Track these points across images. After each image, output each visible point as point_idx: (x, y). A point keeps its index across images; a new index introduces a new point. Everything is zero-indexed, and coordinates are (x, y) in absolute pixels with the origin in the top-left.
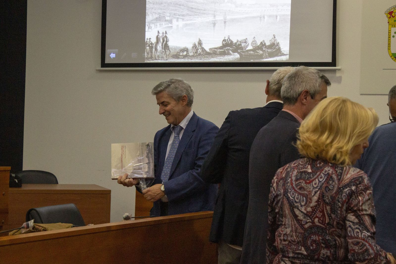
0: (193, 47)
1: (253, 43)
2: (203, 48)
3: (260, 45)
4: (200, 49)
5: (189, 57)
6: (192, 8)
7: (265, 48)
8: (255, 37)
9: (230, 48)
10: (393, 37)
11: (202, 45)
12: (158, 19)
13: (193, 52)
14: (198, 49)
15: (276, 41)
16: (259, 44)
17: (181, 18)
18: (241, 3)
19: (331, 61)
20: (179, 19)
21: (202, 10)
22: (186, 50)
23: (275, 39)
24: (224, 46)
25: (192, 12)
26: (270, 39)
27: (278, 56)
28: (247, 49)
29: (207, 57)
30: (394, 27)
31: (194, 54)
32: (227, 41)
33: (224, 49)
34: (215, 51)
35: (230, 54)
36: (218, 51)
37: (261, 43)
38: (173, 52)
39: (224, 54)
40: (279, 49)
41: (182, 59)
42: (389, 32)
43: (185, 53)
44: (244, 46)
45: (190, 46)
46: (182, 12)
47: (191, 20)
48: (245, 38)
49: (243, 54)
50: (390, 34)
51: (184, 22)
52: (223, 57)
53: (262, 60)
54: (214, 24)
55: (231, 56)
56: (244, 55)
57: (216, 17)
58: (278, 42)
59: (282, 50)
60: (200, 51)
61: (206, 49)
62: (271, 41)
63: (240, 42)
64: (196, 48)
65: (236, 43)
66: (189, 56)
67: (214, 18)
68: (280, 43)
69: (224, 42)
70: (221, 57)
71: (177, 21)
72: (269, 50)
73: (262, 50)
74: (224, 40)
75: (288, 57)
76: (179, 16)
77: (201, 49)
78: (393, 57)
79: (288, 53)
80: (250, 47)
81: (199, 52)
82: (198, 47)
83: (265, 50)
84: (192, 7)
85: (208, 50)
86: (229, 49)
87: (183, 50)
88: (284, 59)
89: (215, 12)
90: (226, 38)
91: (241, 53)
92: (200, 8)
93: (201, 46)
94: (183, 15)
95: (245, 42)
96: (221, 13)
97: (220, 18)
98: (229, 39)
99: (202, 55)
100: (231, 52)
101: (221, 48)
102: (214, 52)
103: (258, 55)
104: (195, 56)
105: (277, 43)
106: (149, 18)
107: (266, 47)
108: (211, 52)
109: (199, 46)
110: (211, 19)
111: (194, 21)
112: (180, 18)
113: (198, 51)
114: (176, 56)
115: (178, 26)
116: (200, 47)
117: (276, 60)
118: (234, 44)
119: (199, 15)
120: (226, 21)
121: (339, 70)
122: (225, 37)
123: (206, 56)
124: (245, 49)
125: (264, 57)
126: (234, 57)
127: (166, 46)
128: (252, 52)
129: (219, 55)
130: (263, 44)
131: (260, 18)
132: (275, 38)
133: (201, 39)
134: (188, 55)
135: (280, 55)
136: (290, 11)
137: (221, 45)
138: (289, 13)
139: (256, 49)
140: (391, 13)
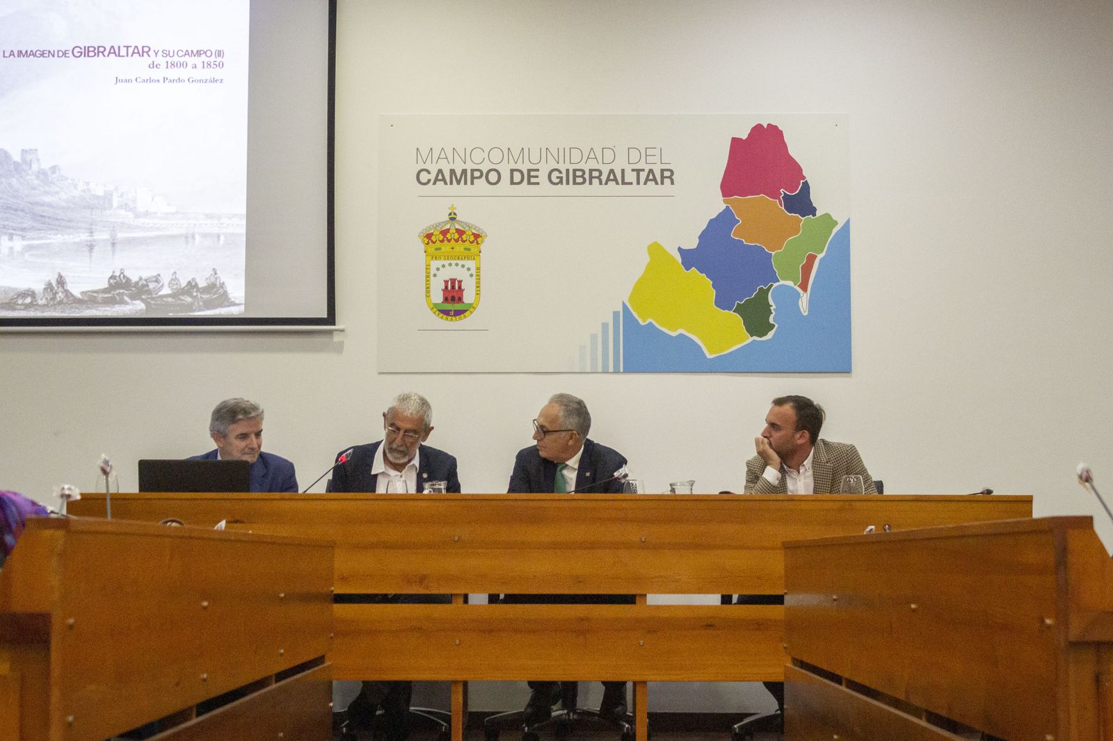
0: (45, 289)
1: (173, 282)
2: (68, 291)
3: (186, 286)
4: (60, 293)
5: (37, 307)
6: (41, 216)
7: (196, 292)
8: (175, 273)
9: (124, 291)
10: (435, 275)
11: (65, 286)
13: (47, 298)
14: (56, 293)
15: (218, 281)
16: (184, 284)
17: (19, 235)
18: (147, 211)
19: (325, 316)
20: (14, 236)
21: (64, 220)
22: (32, 294)
23: (216, 276)
24: (112, 287)
25: (42, 223)
26: (208, 276)
27: (223, 307)
28: (160, 293)
29: (76, 308)
30: (436, 259)
31: (47, 302)
32: (118, 278)
33: (113, 293)
34: (93, 296)
35: (127, 303)
36: (100, 296)
37: (189, 283)
39: (111, 302)
40: (225, 293)
41: (23, 312)
42: (428, 268)
43: (28, 300)
44: (154, 288)
45: (39, 287)
46: (20, 223)
47: (41, 238)
48: (155, 274)
49: (152, 302)
50: (428, 270)
51: (26, 243)
52: (110, 308)
53: (192, 314)
54: (91, 247)
55: (128, 306)
56: (155, 304)
57: (94, 234)
58: (222, 282)
59: (231, 296)
60: (60, 296)
61: (73, 293)
62: (208, 281)
63: (146, 280)
64: (52, 290)
65: (137, 283)
66: (37, 305)
67: (91, 236)
68: (226, 284)
69: (111, 281)
70: (107, 309)
71: (11, 239)
72: (205, 296)
73: (191, 295)
74: (112, 277)
75: (242, 308)
76: (15, 230)
77: (62, 293)
78: (435, 309)
79: (243, 302)
80: (166, 291)
81: (59, 299)
82: (56, 288)
83: (197, 296)
84: (43, 214)
86: (123, 294)
87: (24, 294)
89: (91, 224)
90: (117, 274)
91: (149, 300)
92: (59, 217)
93: (63, 287)
94: (23, 229)
95: (157, 281)
96: (104, 227)
97: (102, 236)
98: (122, 276)
99: (66, 303)
100: (126, 298)
101: (104, 291)
102: (90, 298)
103: (182, 304)
104: (50, 305)
105: (220, 284)
107: (198, 290)
108: (86, 299)
109: (58, 287)
110: (83, 237)
111: (48, 241)
112: (17, 235)
113: (58, 296)
114: (10, 305)
115: (11, 248)
116: (60, 289)
117: (220, 314)
118: (133, 285)
119: (57, 230)
120: (115, 241)
121: (342, 331)
122: (114, 272)
123: (74, 305)
124: (156, 294)
125: (194, 308)
128: (170, 300)
129: (101, 303)
130: (193, 284)
131: (186, 238)
132: (216, 274)
133: (63, 274)
134: (35, 303)
135: (227, 304)
136: (245, 226)
138: (242, 231)
139: (178, 293)
140: (429, 236)
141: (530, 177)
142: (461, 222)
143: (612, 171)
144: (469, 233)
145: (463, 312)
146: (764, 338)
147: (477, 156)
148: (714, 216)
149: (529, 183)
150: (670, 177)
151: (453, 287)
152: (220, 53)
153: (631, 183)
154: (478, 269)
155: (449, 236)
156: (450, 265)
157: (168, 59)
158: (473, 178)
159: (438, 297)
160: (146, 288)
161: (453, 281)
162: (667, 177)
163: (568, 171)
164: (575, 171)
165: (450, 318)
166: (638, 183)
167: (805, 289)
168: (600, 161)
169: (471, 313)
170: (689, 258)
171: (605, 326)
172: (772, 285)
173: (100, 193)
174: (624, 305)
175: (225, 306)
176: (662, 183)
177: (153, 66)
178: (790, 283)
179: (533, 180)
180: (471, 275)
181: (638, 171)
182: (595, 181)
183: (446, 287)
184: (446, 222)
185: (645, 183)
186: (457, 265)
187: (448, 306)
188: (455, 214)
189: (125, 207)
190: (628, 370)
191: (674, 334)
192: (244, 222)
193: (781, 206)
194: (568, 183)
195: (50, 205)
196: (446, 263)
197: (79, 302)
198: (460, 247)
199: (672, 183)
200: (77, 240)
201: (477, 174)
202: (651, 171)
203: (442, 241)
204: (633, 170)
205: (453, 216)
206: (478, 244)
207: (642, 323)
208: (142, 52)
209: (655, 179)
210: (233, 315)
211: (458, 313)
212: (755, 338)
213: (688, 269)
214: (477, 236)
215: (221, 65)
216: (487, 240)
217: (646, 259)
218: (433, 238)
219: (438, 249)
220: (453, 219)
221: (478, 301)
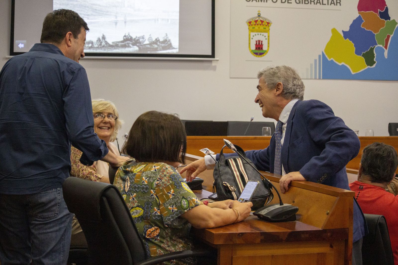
0: (97, 41)
1: (149, 39)
2: (107, 41)
3: (155, 40)
5: (94, 48)
6: (96, 10)
7: (159, 43)
8: (150, 35)
10: (252, 39)
13: (98, 45)
15: (168, 39)
16: (154, 40)
17: (87, 17)
18: (139, 9)
19: (210, 54)
21: (105, 11)
22: (92, 42)
23: (167, 37)
24: (125, 40)
25: (96, 13)
28: (145, 43)
29: (110, 49)
30: (253, 32)
32: (127, 37)
33: (125, 42)
35: (130, 47)
36: (120, 44)
37: (156, 39)
39: (124, 46)
40: (171, 44)
43: (90, 45)
44: (142, 41)
45: (95, 40)
46: (87, 12)
47: (95, 19)
48: (142, 35)
50: (250, 37)
51: (89, 21)
53: (157, 52)
54: (116, 23)
56: (142, 48)
57: (117, 18)
58: (169, 39)
59: (173, 45)
60: (103, 43)
62: (164, 38)
63: (139, 38)
64: (100, 41)
65: (135, 39)
66: (94, 47)
68: (171, 40)
69: (125, 38)
70: (123, 49)
72: (163, 45)
73: (157, 44)
74: (125, 36)
75: (178, 50)
76: (85, 15)
77: (104, 42)
79: (178, 47)
80: (147, 42)
81: (103, 45)
83: (159, 45)
85: (110, 43)
86: (129, 43)
87: (88, 43)
88: (175, 51)
89: (116, 14)
90: (127, 35)
91: (140, 46)
92: (103, 10)
93: (104, 40)
94: (88, 15)
95: (143, 38)
96: (121, 15)
97: (120, 19)
98: (129, 36)
99: (106, 47)
100: (131, 45)
101: (122, 42)
102: (116, 45)
103: (154, 48)
104: (99, 47)
107: (160, 42)
108: (114, 45)
109: (103, 40)
110: (113, 19)
111: (98, 20)
116: (103, 41)
117: (169, 53)
118: (133, 39)
119: (102, 15)
120: (126, 21)
121: (218, 60)
122: (125, 34)
123: (109, 47)
124: (143, 43)
125: (158, 50)
126: (134, 49)
128: (148, 46)
129: (120, 47)
130: (158, 40)
131: (155, 20)
132: (167, 35)
133: (105, 34)
134: (93, 46)
136: (179, 16)
137: (122, 39)
138: (178, 18)
139: (151, 43)
140: (250, 23)
142: (262, 17)
144: (265, 22)
145: (263, 53)
146: (372, 67)
148: (355, 18)
149: (288, 2)
150: (340, 3)
151: (259, 43)
153: (325, 4)
154: (269, 36)
155: (258, 23)
156: (258, 34)
159: (253, 47)
160: (139, 41)
161: (259, 41)
162: (338, 3)
165: (258, 56)
166: (328, 4)
167: (386, 48)
169: (266, 54)
170: (346, 35)
171: (316, 61)
172: (375, 47)
174: (323, 52)
175: (171, 49)
176: (337, 5)
178: (381, 46)
180: (266, 39)
182: (312, 3)
183: (257, 43)
184: (256, 17)
185: (331, 5)
186: (261, 34)
187: (257, 51)
188: (260, 14)
189: (129, 6)
190: (324, 78)
191: (340, 64)
192: (178, 14)
193: (378, 15)
194: (302, 3)
195: (99, 5)
196: (257, 33)
197: (111, 46)
198: (262, 28)
199: (340, 5)
200: (110, 20)
203: (255, 25)
205: (259, 15)
206: (268, 26)
207: (329, 60)
209: (334, 3)
210: (173, 53)
211: (261, 54)
212: (369, 67)
213: (345, 39)
214: (268, 23)
216: (272, 25)
217: (331, 35)
218: (252, 23)
219: (254, 28)
220: (259, 16)
221: (268, 49)
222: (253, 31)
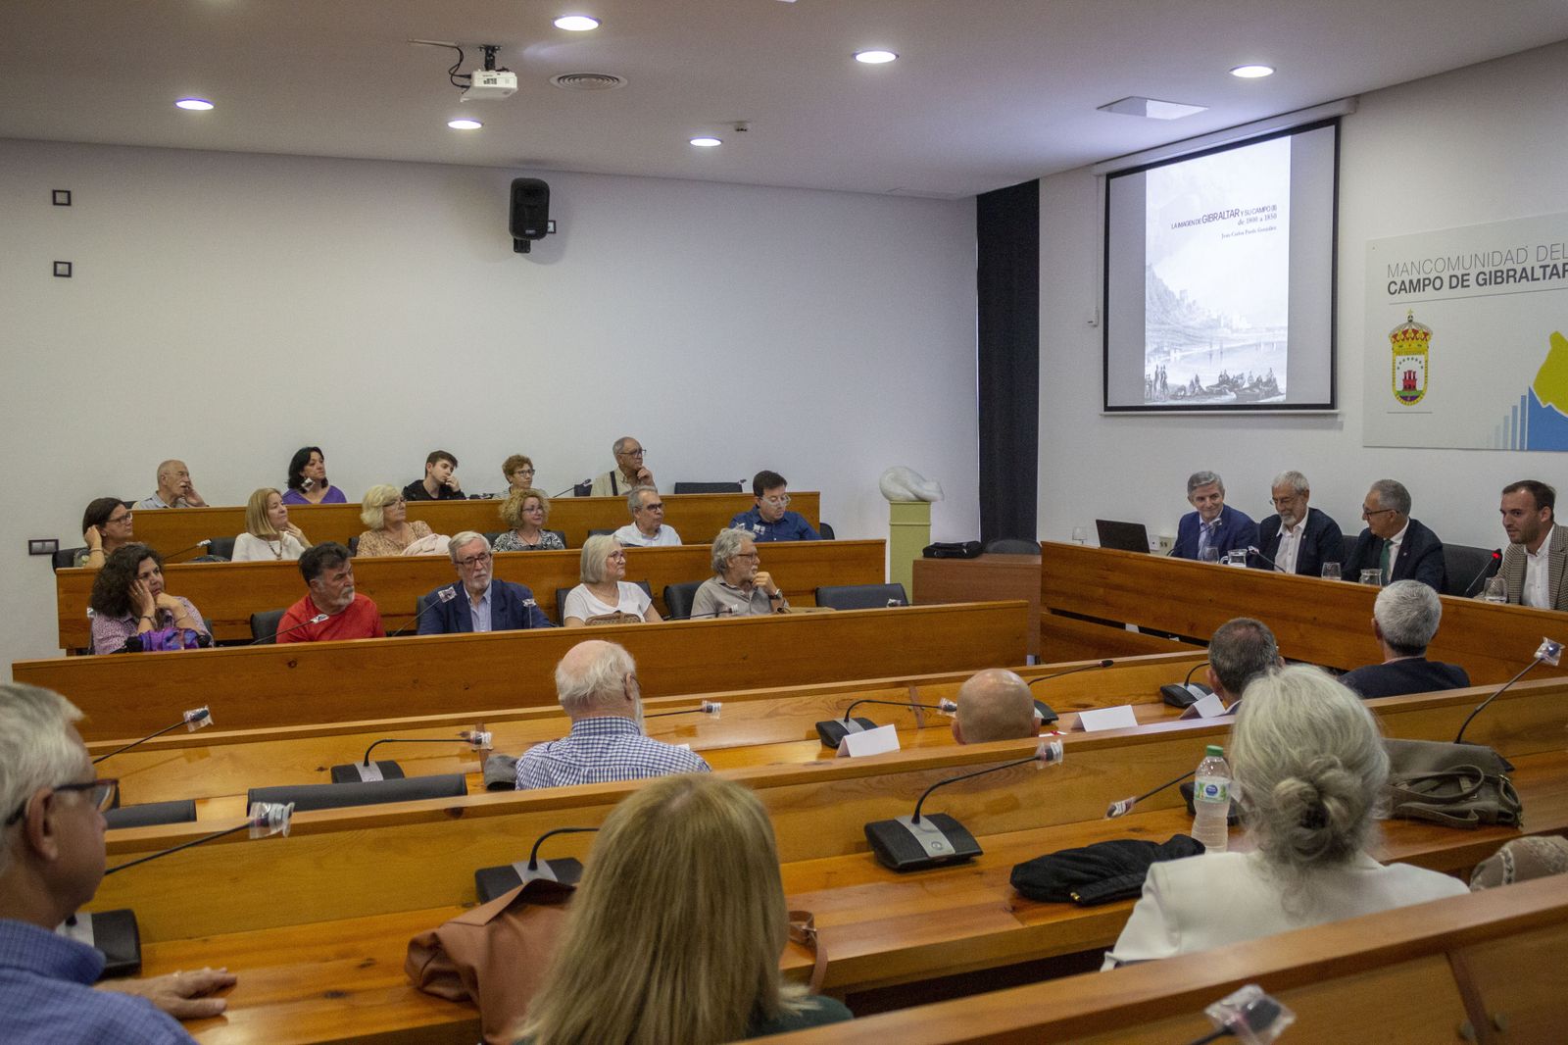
0: (1190, 385)
1: (1250, 378)
2: (1201, 386)
3: (1257, 381)
5: (1186, 398)
6: (1190, 335)
7: (1261, 386)
8: (1251, 372)
9: (1226, 385)
10: (1399, 368)
11: (1199, 382)
12: (1156, 351)
13: (1191, 391)
15: (1273, 376)
16: (1255, 380)
18: (1238, 329)
19: (1329, 402)
20: (1177, 350)
21: (1199, 337)
22: (1183, 388)
23: (1271, 373)
24: (1220, 383)
26: (1267, 374)
28: (1244, 386)
29: (1203, 398)
31: (1191, 394)
32: (1223, 376)
33: (1221, 387)
34: (1212, 389)
35: (1227, 394)
36: (1215, 389)
37: (1258, 379)
38: (1171, 392)
39: (1221, 393)
40: (1276, 386)
41: (1180, 401)
42: (1394, 360)
43: (1183, 393)
44: (1241, 383)
45: (1187, 384)
47: (1189, 351)
48: (1242, 373)
49: (1239, 393)
50: (1394, 364)
51: (1183, 354)
52: (1219, 398)
53: (1259, 401)
54: (1211, 355)
55: (1228, 396)
56: (1241, 395)
59: (1279, 388)
60: (1198, 390)
61: (1203, 388)
62: (1268, 377)
63: (1237, 378)
64: (1193, 386)
65: (1232, 380)
66: (1187, 396)
67: (1211, 347)
68: (1276, 378)
69: (1220, 378)
70: (1217, 398)
72: (1266, 388)
73: (1259, 388)
74: (1221, 376)
75: (1285, 397)
76: (1177, 346)
78: (1399, 396)
79: (1285, 392)
80: (1246, 385)
81: (1197, 392)
82: (1195, 385)
83: (1262, 388)
85: (1205, 388)
86: (1226, 387)
87: (1180, 389)
88: (1280, 399)
89: (1211, 339)
90: (1223, 374)
91: (1237, 391)
92: (1196, 335)
94: (1181, 345)
95: (1242, 378)
96: (1217, 341)
97: (1216, 347)
98: (1225, 375)
99: (1199, 395)
100: (1227, 391)
101: (1218, 386)
102: (1210, 392)
103: (1254, 394)
104: (1192, 396)
105: (1274, 378)
106: (1148, 349)
107: (1262, 384)
110: (1208, 348)
111: (1191, 352)
113: (1195, 389)
114: (1174, 397)
116: (1197, 385)
117: (1273, 402)
118: (1230, 381)
119: (1196, 344)
120: (1223, 350)
121: (1342, 413)
122: (1221, 373)
123: (1203, 395)
124: (1241, 387)
125: (1260, 397)
126: (1230, 398)
127: (1164, 385)
128: (1248, 391)
129: (1214, 394)
130: (1260, 380)
131: (1257, 346)
133: (1198, 375)
135: (1278, 394)
136: (1287, 336)
137: (1217, 382)
138: (1286, 339)
139: (1252, 387)
140: (1395, 336)
141: (1462, 281)
142: (1414, 324)
143: (1524, 269)
144: (1421, 332)
145: (1416, 397)
147: (1428, 266)
149: (1463, 286)
151: (1410, 378)
152: (1274, 208)
153: (1538, 279)
154: (1426, 361)
155: (1408, 335)
156: (1409, 359)
157: (1248, 216)
158: (1424, 285)
159: (1400, 386)
160: (1237, 383)
161: (1410, 372)
163: (1491, 272)
164: (1496, 272)
165: (1408, 402)
166: (1544, 278)
168: (1515, 261)
169: (1422, 398)
171: (1515, 408)
173: (1215, 317)
174: (1530, 389)
175: (1276, 395)
177: (1241, 223)
179: (1465, 283)
180: (1422, 367)
181: (1544, 267)
182: (1511, 280)
183: (1406, 377)
184: (1406, 325)
185: (1550, 278)
186: (1413, 359)
187: (1406, 394)
188: (1412, 317)
189: (1226, 326)
190: (1529, 449)
192: (1286, 333)
194: (1490, 284)
196: (1407, 357)
197: (1205, 393)
198: (1414, 344)
200: (1204, 351)
201: (1427, 282)
202: (1555, 266)
203: (1403, 340)
204: (1541, 267)
205: (1410, 318)
206: (1427, 341)
207: (1544, 406)
208: (1235, 213)
209: (1558, 274)
210: (1279, 402)
211: (1413, 398)
214: (1426, 334)
215: (1275, 216)
216: (1433, 337)
217: (1547, 348)
218: (1398, 338)
219: (1401, 346)
220: (1411, 321)
221: (1426, 388)
222: (1399, 354)
